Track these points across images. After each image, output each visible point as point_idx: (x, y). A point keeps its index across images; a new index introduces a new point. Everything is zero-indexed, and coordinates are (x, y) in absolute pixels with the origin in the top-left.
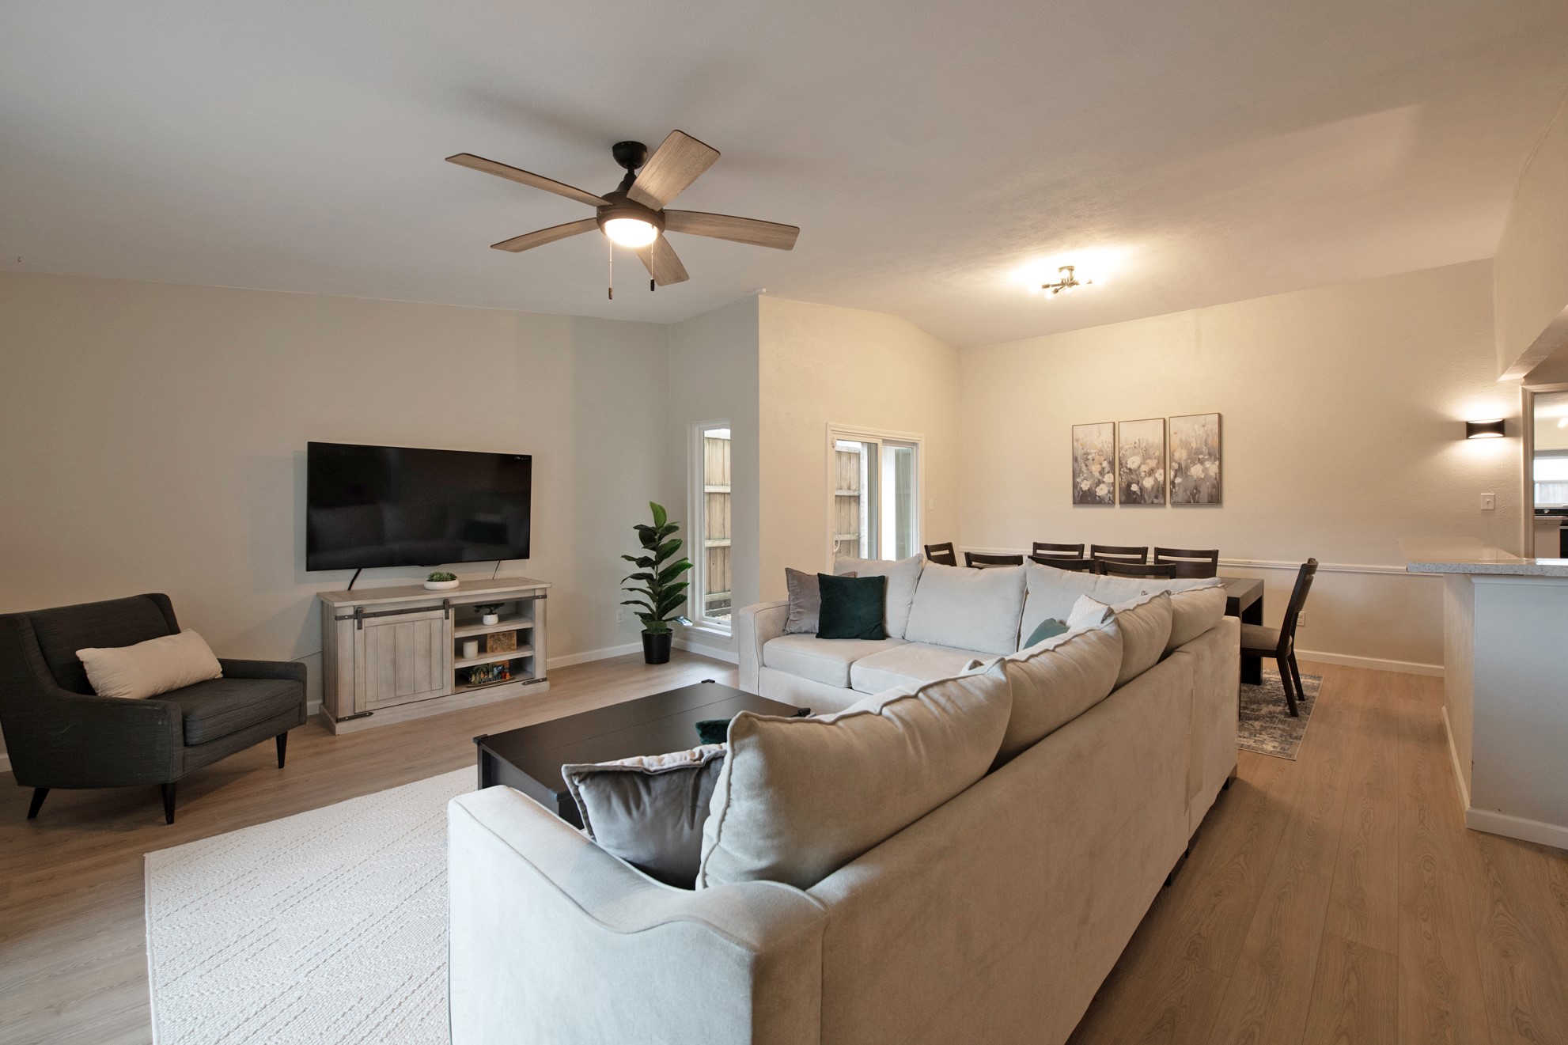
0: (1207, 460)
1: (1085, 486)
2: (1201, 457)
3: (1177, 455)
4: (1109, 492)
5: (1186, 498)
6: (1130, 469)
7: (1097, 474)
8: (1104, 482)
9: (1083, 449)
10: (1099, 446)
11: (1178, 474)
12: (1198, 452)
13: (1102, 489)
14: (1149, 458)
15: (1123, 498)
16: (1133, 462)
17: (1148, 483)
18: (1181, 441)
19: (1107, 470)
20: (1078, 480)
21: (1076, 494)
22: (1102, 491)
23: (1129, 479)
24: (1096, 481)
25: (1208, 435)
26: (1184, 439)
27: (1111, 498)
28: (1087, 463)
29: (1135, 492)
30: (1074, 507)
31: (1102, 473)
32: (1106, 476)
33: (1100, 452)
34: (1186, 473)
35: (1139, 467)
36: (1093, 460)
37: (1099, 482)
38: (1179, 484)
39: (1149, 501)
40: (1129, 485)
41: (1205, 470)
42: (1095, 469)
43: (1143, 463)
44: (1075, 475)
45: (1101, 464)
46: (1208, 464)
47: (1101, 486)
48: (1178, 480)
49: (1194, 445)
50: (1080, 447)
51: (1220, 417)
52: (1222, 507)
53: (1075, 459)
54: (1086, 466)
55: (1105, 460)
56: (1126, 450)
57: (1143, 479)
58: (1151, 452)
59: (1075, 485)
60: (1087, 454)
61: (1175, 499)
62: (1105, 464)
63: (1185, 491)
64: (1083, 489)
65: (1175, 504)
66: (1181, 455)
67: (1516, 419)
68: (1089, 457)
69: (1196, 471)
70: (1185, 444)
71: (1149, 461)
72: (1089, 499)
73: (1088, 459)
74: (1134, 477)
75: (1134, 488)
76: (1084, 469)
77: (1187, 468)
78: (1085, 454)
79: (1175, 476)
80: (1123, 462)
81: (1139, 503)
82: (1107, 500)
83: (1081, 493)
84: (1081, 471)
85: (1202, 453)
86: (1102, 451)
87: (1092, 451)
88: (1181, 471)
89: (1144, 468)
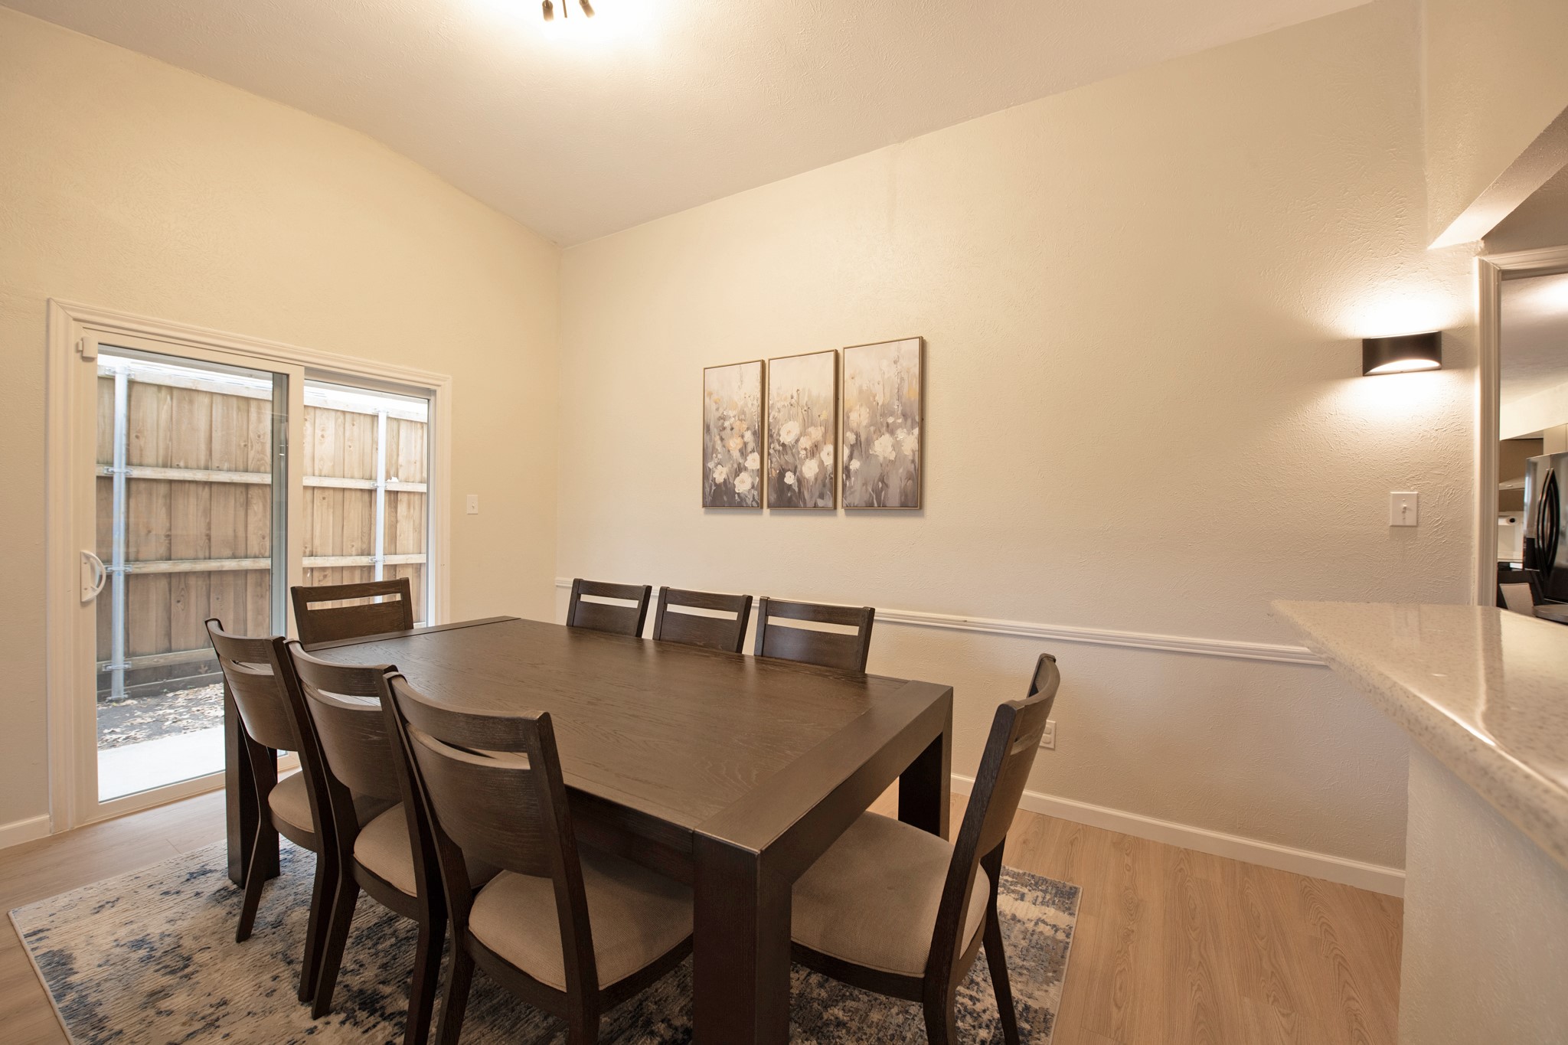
0: (900, 426)
1: (720, 475)
2: (891, 420)
3: (854, 417)
4: (753, 487)
5: (866, 497)
6: (784, 445)
7: (736, 454)
8: (746, 469)
9: (717, 409)
10: (741, 403)
11: (856, 453)
12: (886, 411)
13: (743, 482)
14: (813, 424)
15: (773, 497)
16: (789, 432)
17: (810, 469)
18: (861, 391)
19: (750, 447)
20: (711, 465)
21: (708, 489)
22: (743, 484)
23: (783, 462)
24: (735, 466)
25: (902, 379)
26: (865, 388)
27: (756, 498)
28: (723, 434)
29: (790, 487)
30: (706, 513)
31: (743, 452)
32: (750, 457)
33: (742, 415)
34: (867, 451)
35: (797, 441)
36: (732, 429)
37: (740, 469)
38: (856, 471)
39: (810, 504)
40: (782, 475)
41: (897, 446)
42: (734, 444)
43: (803, 433)
44: (706, 457)
45: (742, 437)
46: (901, 434)
47: (743, 475)
48: (855, 465)
49: (880, 399)
50: (714, 407)
51: (923, 345)
52: (922, 515)
53: (707, 428)
54: (722, 439)
55: (748, 429)
56: (779, 411)
57: (802, 464)
58: (815, 412)
59: (706, 474)
60: (723, 418)
61: (849, 500)
62: (748, 436)
63: (865, 484)
64: (717, 481)
65: (851, 509)
66: (858, 417)
67: (1464, 329)
68: (727, 424)
69: (883, 447)
70: (867, 397)
71: (811, 430)
72: (725, 498)
73: (724, 429)
74: (788, 458)
75: (790, 479)
76: (719, 446)
77: (869, 442)
78: (720, 418)
79: (851, 457)
80: (774, 431)
81: (796, 506)
82: (749, 501)
83: (714, 488)
84: (714, 448)
85: (892, 414)
86: (744, 413)
87: (731, 413)
88: (860, 447)
89: (805, 443)
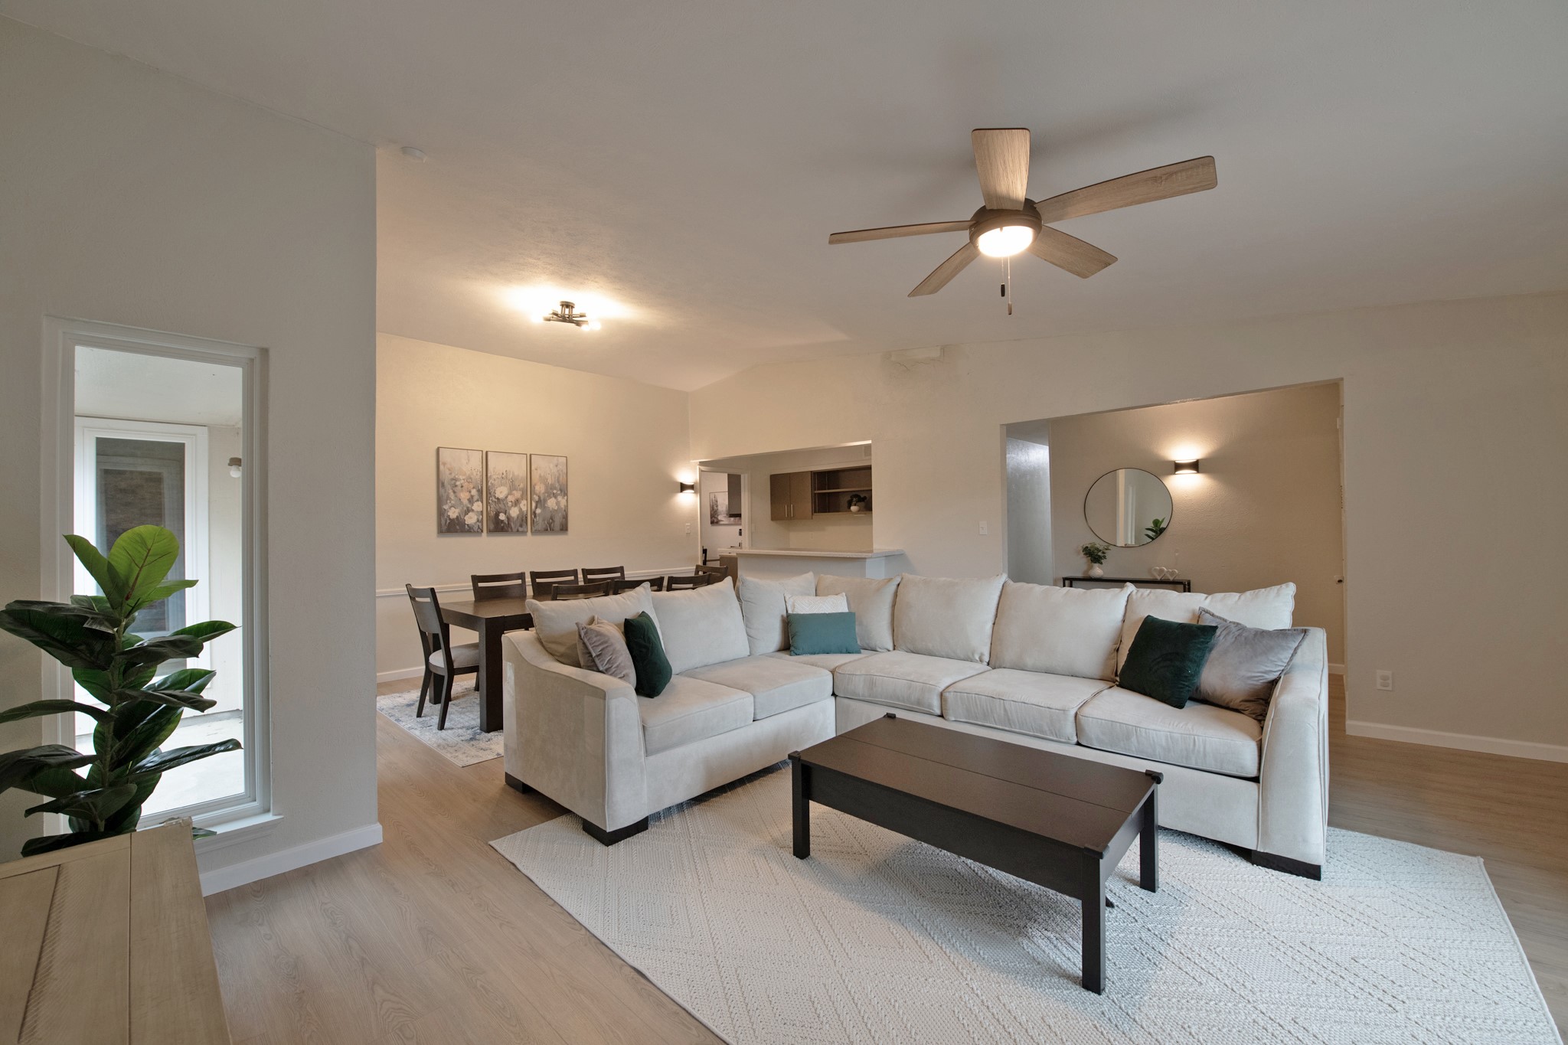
0: (559, 495)
1: (453, 513)
2: (555, 491)
3: (537, 488)
4: (478, 521)
5: (544, 526)
6: (498, 499)
7: (466, 502)
8: (473, 510)
9: (451, 474)
10: (468, 473)
11: (539, 505)
12: (553, 487)
13: (471, 518)
14: (515, 489)
15: (492, 527)
16: (501, 492)
17: (514, 512)
18: (540, 476)
19: (476, 498)
20: (446, 507)
21: (443, 522)
22: (471, 519)
23: (498, 508)
24: (465, 508)
25: (560, 474)
26: (542, 475)
27: (481, 527)
28: (455, 489)
29: (502, 521)
30: (438, 537)
31: (471, 500)
32: (475, 504)
33: (469, 479)
34: (544, 505)
35: (506, 497)
36: (462, 487)
37: (468, 511)
38: (539, 514)
39: (515, 530)
40: (497, 515)
41: (558, 503)
42: (464, 496)
43: (510, 493)
44: (440, 501)
45: (470, 492)
46: (560, 498)
47: (470, 514)
48: (538, 511)
49: (550, 481)
50: (448, 472)
51: (567, 459)
52: (567, 534)
53: (440, 484)
54: (454, 492)
55: (474, 488)
56: (495, 480)
57: (510, 509)
58: (517, 484)
59: (441, 513)
60: (456, 480)
61: (536, 527)
62: (474, 492)
63: (544, 520)
64: (451, 517)
65: (535, 532)
66: (540, 488)
67: (696, 483)
68: (458, 483)
69: (551, 503)
70: (543, 479)
71: (514, 492)
72: (458, 527)
73: (456, 486)
74: (501, 506)
75: (502, 517)
76: (452, 496)
77: (545, 501)
78: (452, 479)
79: (536, 508)
80: (492, 491)
81: (507, 531)
82: (476, 528)
83: (448, 521)
84: (448, 498)
85: (555, 489)
86: (471, 478)
87: (461, 477)
88: (540, 503)
89: (510, 498)
